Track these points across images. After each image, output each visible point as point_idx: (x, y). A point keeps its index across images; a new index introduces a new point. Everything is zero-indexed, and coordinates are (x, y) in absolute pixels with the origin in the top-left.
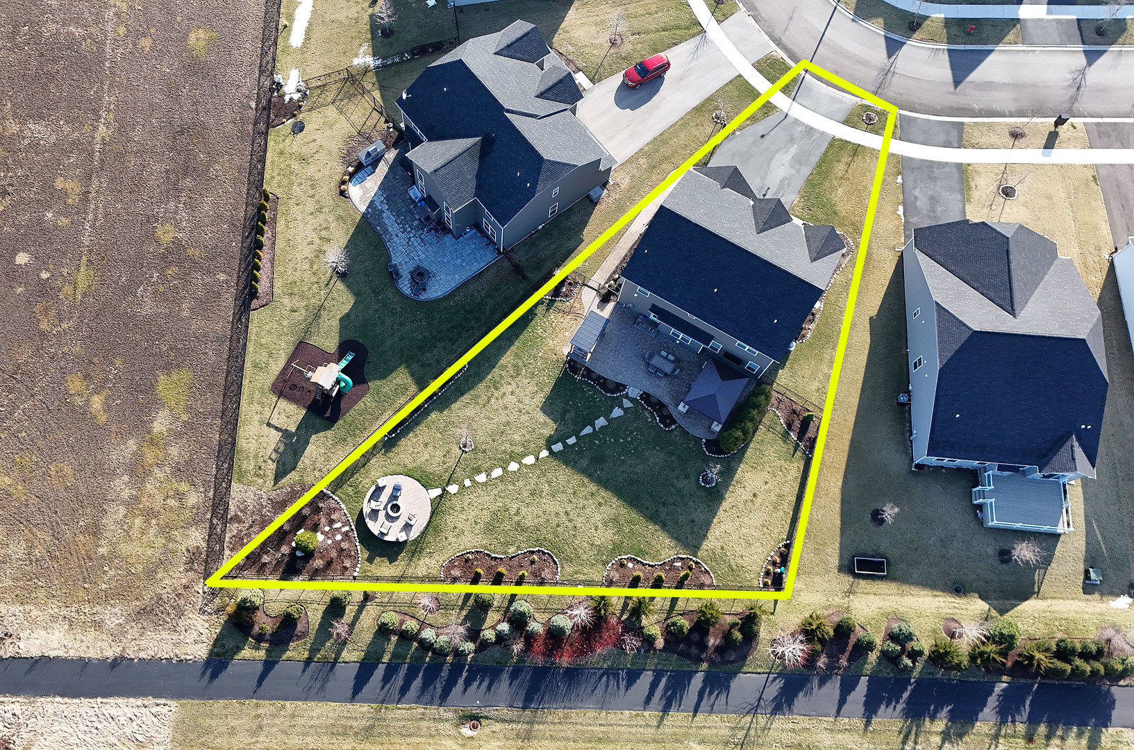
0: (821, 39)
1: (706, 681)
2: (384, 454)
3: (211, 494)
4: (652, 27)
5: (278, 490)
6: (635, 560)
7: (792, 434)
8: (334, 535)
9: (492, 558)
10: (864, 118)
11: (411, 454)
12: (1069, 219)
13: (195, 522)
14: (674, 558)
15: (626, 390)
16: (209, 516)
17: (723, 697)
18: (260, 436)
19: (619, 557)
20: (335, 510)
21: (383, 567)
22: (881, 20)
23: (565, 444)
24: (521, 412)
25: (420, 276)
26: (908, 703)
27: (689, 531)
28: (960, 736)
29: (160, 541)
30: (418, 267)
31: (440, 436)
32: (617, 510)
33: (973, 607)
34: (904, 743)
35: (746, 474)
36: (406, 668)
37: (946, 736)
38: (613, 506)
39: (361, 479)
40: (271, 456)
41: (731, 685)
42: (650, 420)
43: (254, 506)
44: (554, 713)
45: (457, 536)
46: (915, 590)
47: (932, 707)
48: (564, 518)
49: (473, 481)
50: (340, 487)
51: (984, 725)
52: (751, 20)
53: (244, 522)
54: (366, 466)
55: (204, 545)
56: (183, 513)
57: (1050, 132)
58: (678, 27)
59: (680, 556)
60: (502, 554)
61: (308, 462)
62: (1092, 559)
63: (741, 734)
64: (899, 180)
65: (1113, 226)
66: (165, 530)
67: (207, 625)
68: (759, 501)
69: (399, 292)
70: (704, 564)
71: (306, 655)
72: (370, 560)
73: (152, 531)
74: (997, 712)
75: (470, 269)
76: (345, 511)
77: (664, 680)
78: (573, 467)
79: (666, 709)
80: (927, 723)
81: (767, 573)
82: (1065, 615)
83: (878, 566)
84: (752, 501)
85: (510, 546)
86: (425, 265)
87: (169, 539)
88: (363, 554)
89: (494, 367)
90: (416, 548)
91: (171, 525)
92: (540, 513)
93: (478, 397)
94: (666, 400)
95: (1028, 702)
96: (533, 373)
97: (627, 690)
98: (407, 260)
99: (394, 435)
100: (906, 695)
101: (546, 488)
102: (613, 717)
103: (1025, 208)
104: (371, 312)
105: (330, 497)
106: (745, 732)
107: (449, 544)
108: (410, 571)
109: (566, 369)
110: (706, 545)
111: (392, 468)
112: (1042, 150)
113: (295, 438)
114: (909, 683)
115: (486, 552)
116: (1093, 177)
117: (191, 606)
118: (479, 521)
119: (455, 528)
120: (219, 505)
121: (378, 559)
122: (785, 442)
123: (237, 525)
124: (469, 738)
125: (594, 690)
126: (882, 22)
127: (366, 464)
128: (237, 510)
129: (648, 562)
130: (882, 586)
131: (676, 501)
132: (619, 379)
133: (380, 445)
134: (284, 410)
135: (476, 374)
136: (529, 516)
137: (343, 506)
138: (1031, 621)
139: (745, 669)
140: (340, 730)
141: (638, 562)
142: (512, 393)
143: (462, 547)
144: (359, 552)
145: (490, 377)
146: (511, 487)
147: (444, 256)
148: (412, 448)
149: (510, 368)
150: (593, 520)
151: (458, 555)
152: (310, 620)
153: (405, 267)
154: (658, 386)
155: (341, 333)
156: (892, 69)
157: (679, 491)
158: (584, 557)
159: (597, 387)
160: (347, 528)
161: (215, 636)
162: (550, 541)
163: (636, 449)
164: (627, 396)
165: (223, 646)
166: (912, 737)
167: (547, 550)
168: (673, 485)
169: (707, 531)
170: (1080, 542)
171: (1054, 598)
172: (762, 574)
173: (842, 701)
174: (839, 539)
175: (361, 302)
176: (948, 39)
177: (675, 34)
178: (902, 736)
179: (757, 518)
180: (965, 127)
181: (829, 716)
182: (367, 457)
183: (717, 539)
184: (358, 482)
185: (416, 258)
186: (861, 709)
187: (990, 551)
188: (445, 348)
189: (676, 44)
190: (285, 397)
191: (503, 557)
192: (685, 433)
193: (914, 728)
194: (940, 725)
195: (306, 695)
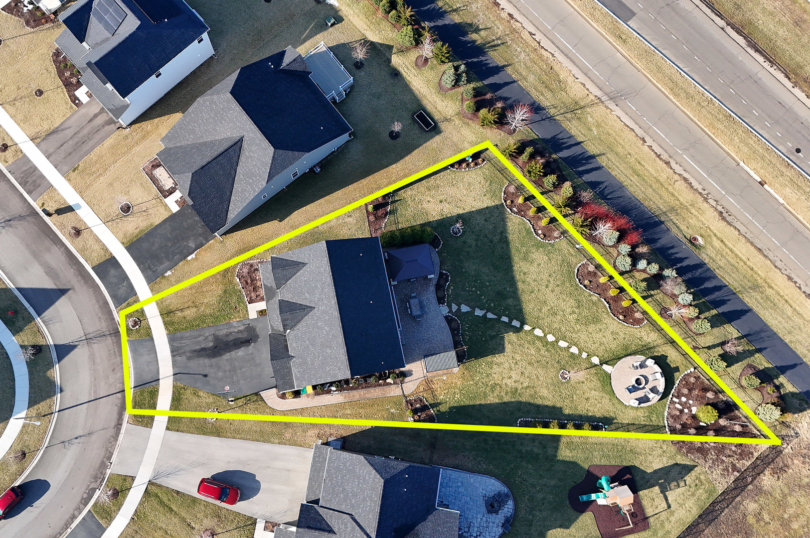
0: (93, 400)
1: (561, 150)
2: (616, 418)
3: (738, 499)
4: (176, 520)
5: (696, 461)
6: (535, 232)
7: (389, 210)
8: (685, 403)
9: (609, 305)
10: (137, 327)
11: (601, 403)
12: (118, 165)
13: (760, 491)
14: (514, 214)
15: (447, 314)
16: (750, 487)
17: (560, 136)
18: (681, 505)
19: (542, 241)
20: (672, 417)
21: (673, 358)
22: (49, 373)
23: (510, 321)
24: (516, 362)
25: (493, 505)
26: (478, 56)
27: (493, 218)
28: (471, 25)
29: (791, 500)
30: (489, 512)
31: (575, 396)
32: (519, 263)
33: (399, 61)
34: (499, 45)
35: (434, 215)
36: (708, 297)
37: (477, 30)
38: (519, 266)
39: (642, 418)
40: (684, 485)
41: (550, 137)
42: (452, 288)
43: (718, 466)
44: (649, 206)
45: (617, 334)
46: (417, 92)
47: (469, 45)
48: (551, 285)
49: (580, 353)
50: (658, 426)
51: (456, 19)
52: (114, 459)
53: (732, 462)
54: (632, 423)
55: (766, 472)
56: (765, 504)
57: (58, 215)
58: (161, 502)
59: (510, 212)
60: (602, 301)
61: (665, 459)
62: (323, 27)
63: (569, 115)
64: (169, 273)
65: (103, 140)
66: (782, 504)
67: (800, 425)
68: (441, 197)
69: (516, 509)
70: (502, 197)
71: (757, 355)
72: (677, 369)
73: (791, 511)
74: (444, 18)
75: (459, 476)
76: (667, 409)
77: (580, 169)
78: (520, 305)
79: (593, 157)
80: (479, 42)
81: (476, 164)
82: (365, 20)
83: (421, 117)
84: (446, 201)
85: (594, 301)
86: (484, 509)
87: (785, 496)
88: (678, 377)
89: (505, 403)
90: (645, 350)
91: (777, 504)
92: (561, 300)
93: (531, 396)
94: (432, 289)
95: (425, 8)
96: (487, 376)
97: (603, 182)
98: (491, 524)
99: (600, 424)
100: (475, 60)
101: (545, 310)
102: (622, 178)
103: (130, 193)
104: (544, 514)
105: (669, 426)
106: (565, 114)
107: (626, 334)
108: (660, 341)
109: (467, 359)
110: (490, 203)
111: (619, 406)
112: (76, 211)
113: (660, 482)
114: (467, 62)
115: (610, 311)
116: (74, 171)
117: (801, 444)
118: (598, 329)
119: (615, 339)
120: (739, 487)
121: (672, 365)
122: (397, 210)
123: (737, 464)
124: (703, 237)
125: (620, 197)
126: (49, 372)
127: (631, 424)
128: (730, 473)
129: (530, 225)
130: (429, 108)
131: (483, 237)
132: (444, 324)
133: (613, 427)
134: (652, 506)
135: (519, 410)
136: (568, 305)
137: (666, 414)
138: (383, 32)
139: (536, 137)
140: (769, 302)
141: (534, 230)
142: (510, 378)
143: (620, 326)
144: (680, 379)
145: (513, 400)
146: (563, 329)
147: (467, 503)
148: (597, 407)
149: (496, 393)
150: (537, 270)
151: (626, 324)
152: (741, 370)
153: (497, 521)
154: (428, 300)
155: (575, 520)
156: (84, 338)
157: (477, 240)
158: (560, 258)
159: (461, 332)
160: (675, 399)
161: (800, 414)
162: (570, 282)
163: (475, 281)
164: (450, 311)
165: (800, 405)
166: (492, 44)
167: (575, 280)
168: (477, 245)
169: (484, 209)
170: (319, 37)
171: (359, 31)
172: (479, 166)
173: (506, 84)
174: (424, 145)
175: (544, 527)
176: (31, 322)
177: (169, 500)
178: (496, 48)
179: (451, 191)
180: (94, 265)
181: (519, 85)
182: (627, 428)
183: (483, 201)
184: (645, 419)
185: (484, 519)
186: (501, 74)
187: (363, 74)
188: (522, 444)
189: (178, 492)
190: (644, 514)
191: (603, 300)
192: (442, 263)
193: (487, 46)
194: (474, 36)
195: (774, 335)
